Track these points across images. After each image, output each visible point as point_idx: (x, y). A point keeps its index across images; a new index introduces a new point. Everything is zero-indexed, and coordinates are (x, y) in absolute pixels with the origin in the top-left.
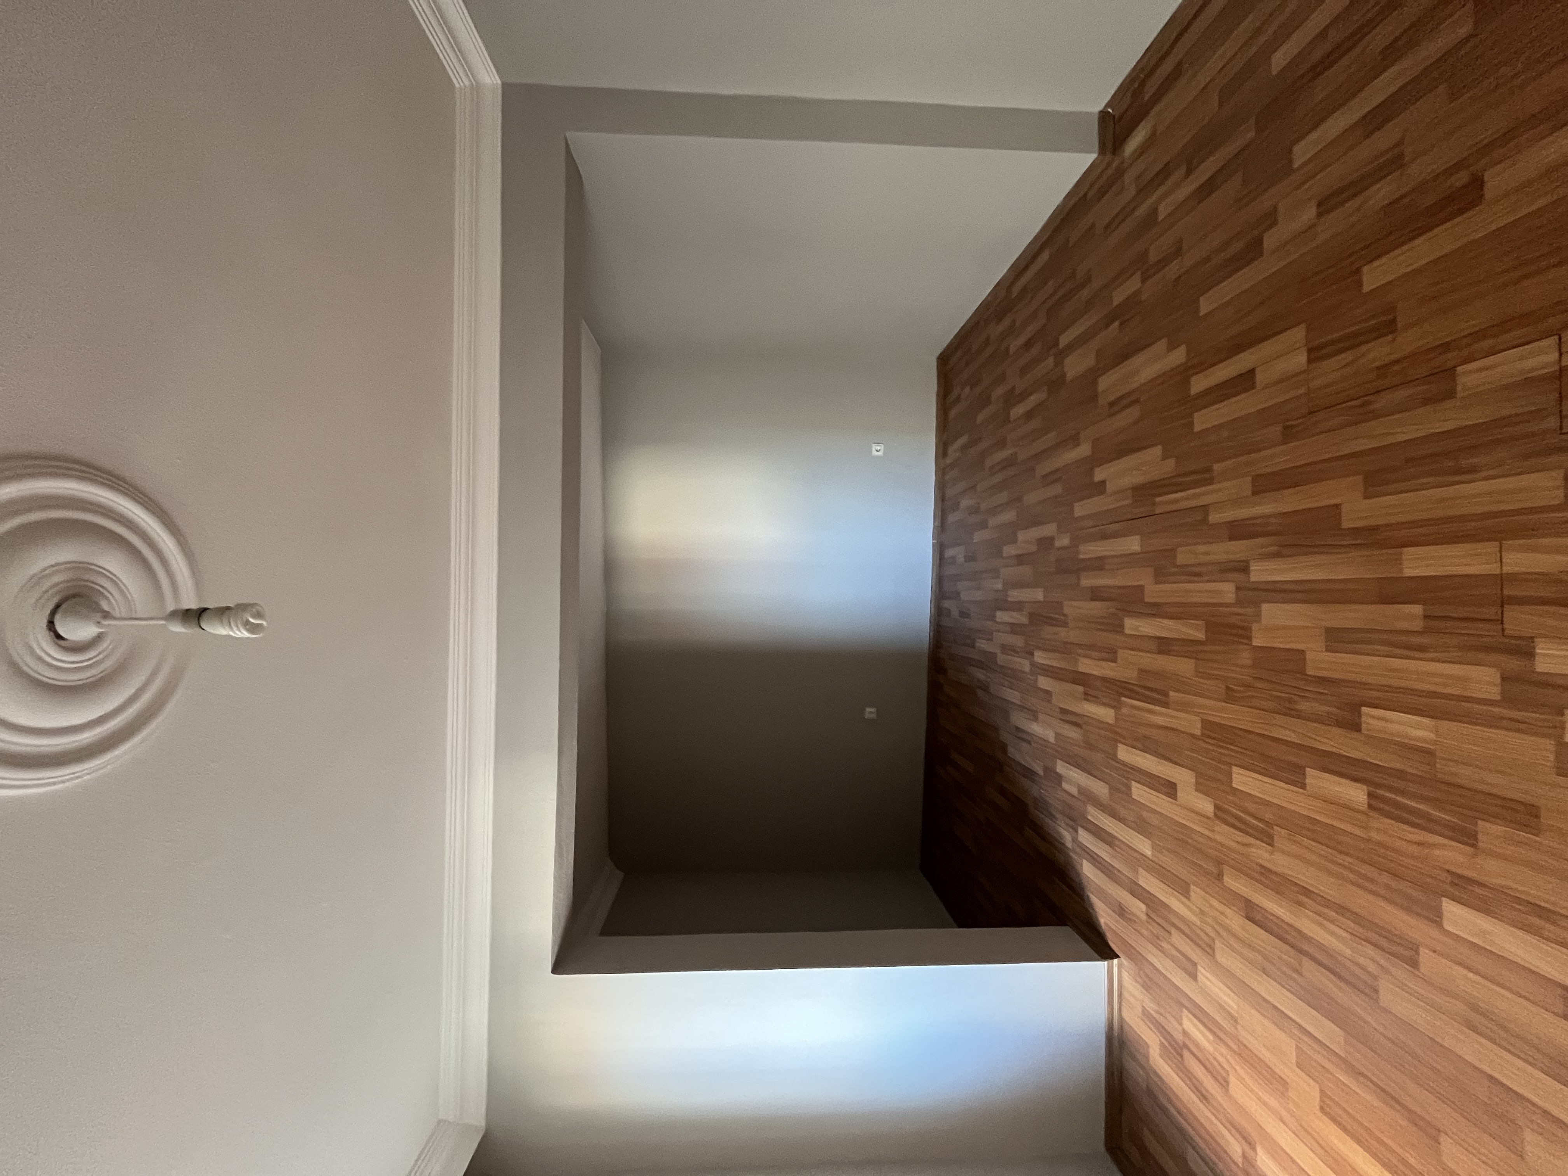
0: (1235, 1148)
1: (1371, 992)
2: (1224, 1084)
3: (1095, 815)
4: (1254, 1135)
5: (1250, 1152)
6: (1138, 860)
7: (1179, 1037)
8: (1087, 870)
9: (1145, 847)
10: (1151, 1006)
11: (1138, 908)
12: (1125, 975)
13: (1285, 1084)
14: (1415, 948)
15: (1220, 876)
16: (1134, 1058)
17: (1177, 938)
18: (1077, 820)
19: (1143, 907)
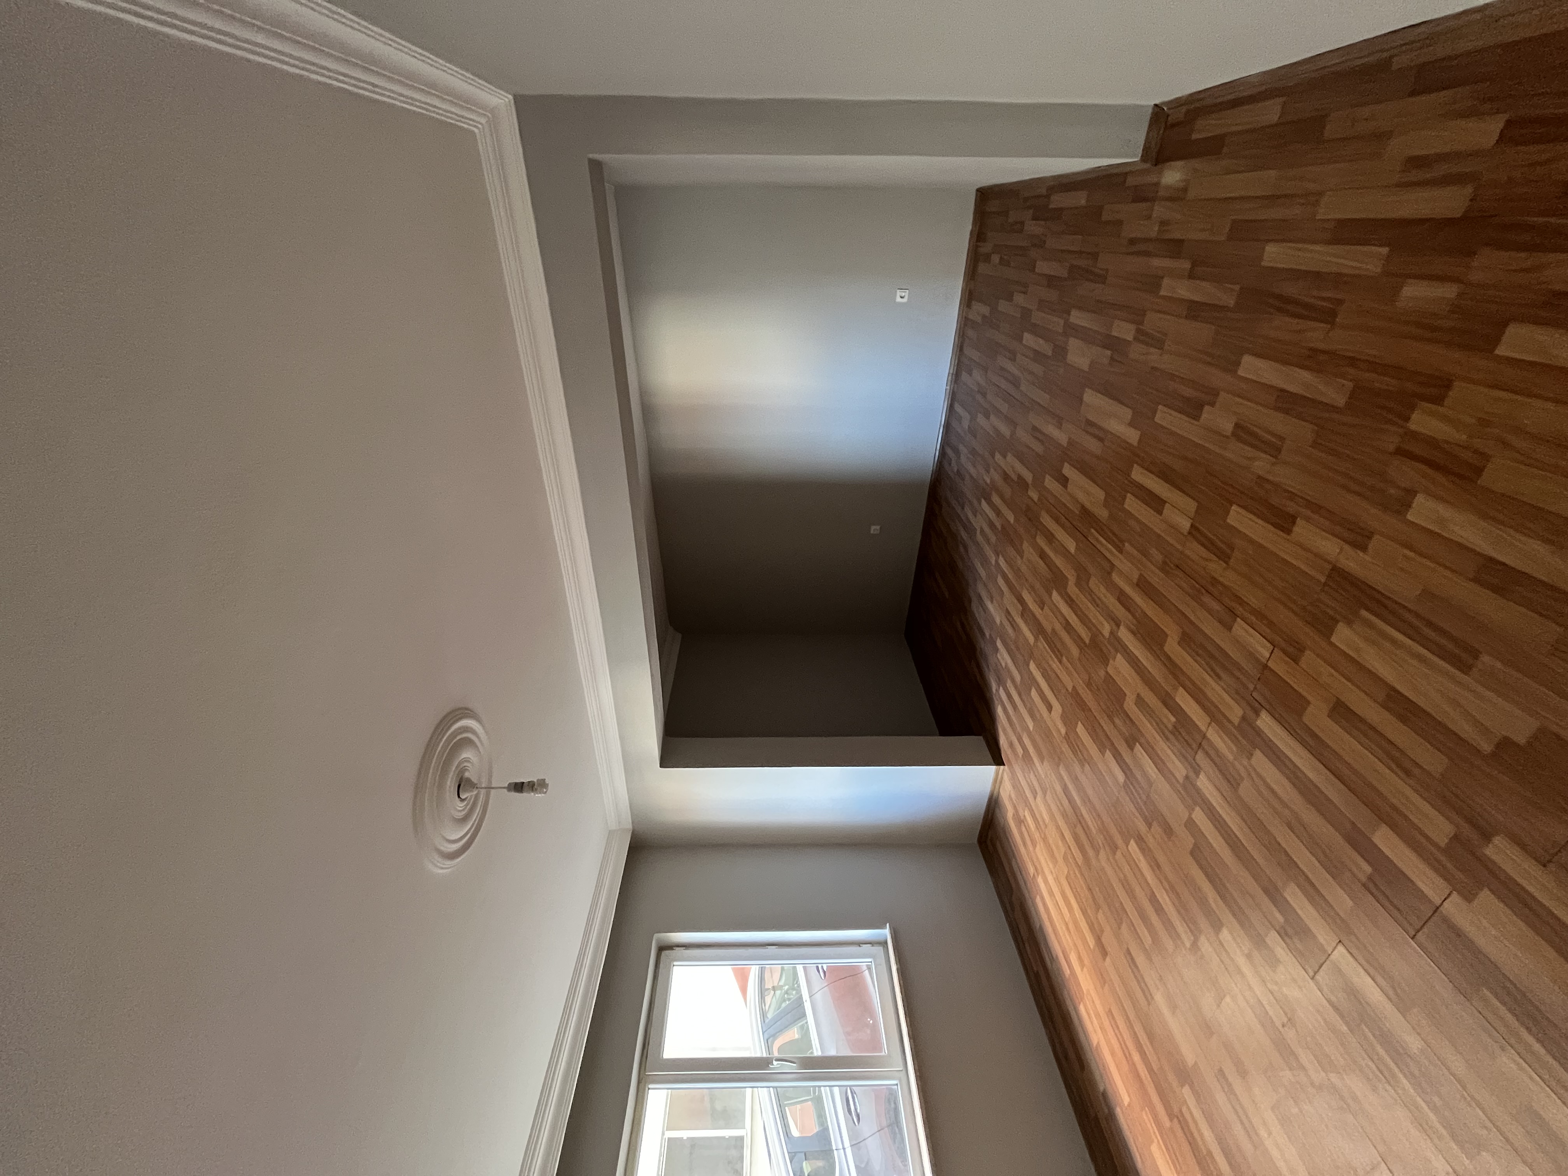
0: (1032, 870)
1: (1097, 852)
2: (1034, 846)
3: (1009, 684)
4: (1040, 871)
5: (1036, 874)
6: (1026, 728)
7: (1022, 818)
8: (999, 711)
9: (1031, 725)
10: (1013, 796)
11: (1020, 751)
12: (1005, 774)
13: (1057, 862)
14: (1117, 848)
15: (1058, 766)
16: (1000, 810)
17: (1032, 776)
18: (1001, 682)
19: (1022, 752)
